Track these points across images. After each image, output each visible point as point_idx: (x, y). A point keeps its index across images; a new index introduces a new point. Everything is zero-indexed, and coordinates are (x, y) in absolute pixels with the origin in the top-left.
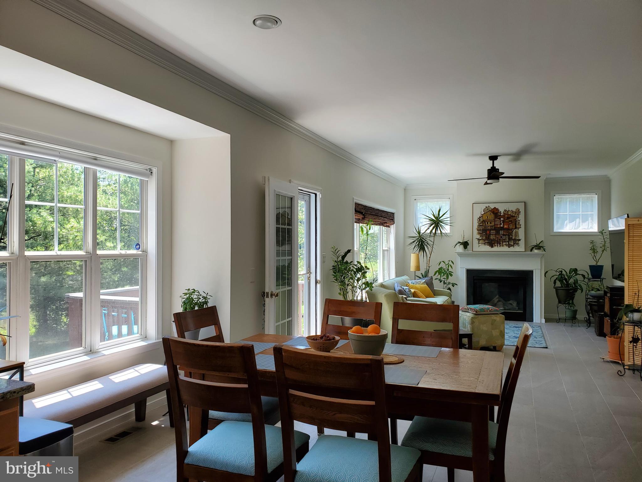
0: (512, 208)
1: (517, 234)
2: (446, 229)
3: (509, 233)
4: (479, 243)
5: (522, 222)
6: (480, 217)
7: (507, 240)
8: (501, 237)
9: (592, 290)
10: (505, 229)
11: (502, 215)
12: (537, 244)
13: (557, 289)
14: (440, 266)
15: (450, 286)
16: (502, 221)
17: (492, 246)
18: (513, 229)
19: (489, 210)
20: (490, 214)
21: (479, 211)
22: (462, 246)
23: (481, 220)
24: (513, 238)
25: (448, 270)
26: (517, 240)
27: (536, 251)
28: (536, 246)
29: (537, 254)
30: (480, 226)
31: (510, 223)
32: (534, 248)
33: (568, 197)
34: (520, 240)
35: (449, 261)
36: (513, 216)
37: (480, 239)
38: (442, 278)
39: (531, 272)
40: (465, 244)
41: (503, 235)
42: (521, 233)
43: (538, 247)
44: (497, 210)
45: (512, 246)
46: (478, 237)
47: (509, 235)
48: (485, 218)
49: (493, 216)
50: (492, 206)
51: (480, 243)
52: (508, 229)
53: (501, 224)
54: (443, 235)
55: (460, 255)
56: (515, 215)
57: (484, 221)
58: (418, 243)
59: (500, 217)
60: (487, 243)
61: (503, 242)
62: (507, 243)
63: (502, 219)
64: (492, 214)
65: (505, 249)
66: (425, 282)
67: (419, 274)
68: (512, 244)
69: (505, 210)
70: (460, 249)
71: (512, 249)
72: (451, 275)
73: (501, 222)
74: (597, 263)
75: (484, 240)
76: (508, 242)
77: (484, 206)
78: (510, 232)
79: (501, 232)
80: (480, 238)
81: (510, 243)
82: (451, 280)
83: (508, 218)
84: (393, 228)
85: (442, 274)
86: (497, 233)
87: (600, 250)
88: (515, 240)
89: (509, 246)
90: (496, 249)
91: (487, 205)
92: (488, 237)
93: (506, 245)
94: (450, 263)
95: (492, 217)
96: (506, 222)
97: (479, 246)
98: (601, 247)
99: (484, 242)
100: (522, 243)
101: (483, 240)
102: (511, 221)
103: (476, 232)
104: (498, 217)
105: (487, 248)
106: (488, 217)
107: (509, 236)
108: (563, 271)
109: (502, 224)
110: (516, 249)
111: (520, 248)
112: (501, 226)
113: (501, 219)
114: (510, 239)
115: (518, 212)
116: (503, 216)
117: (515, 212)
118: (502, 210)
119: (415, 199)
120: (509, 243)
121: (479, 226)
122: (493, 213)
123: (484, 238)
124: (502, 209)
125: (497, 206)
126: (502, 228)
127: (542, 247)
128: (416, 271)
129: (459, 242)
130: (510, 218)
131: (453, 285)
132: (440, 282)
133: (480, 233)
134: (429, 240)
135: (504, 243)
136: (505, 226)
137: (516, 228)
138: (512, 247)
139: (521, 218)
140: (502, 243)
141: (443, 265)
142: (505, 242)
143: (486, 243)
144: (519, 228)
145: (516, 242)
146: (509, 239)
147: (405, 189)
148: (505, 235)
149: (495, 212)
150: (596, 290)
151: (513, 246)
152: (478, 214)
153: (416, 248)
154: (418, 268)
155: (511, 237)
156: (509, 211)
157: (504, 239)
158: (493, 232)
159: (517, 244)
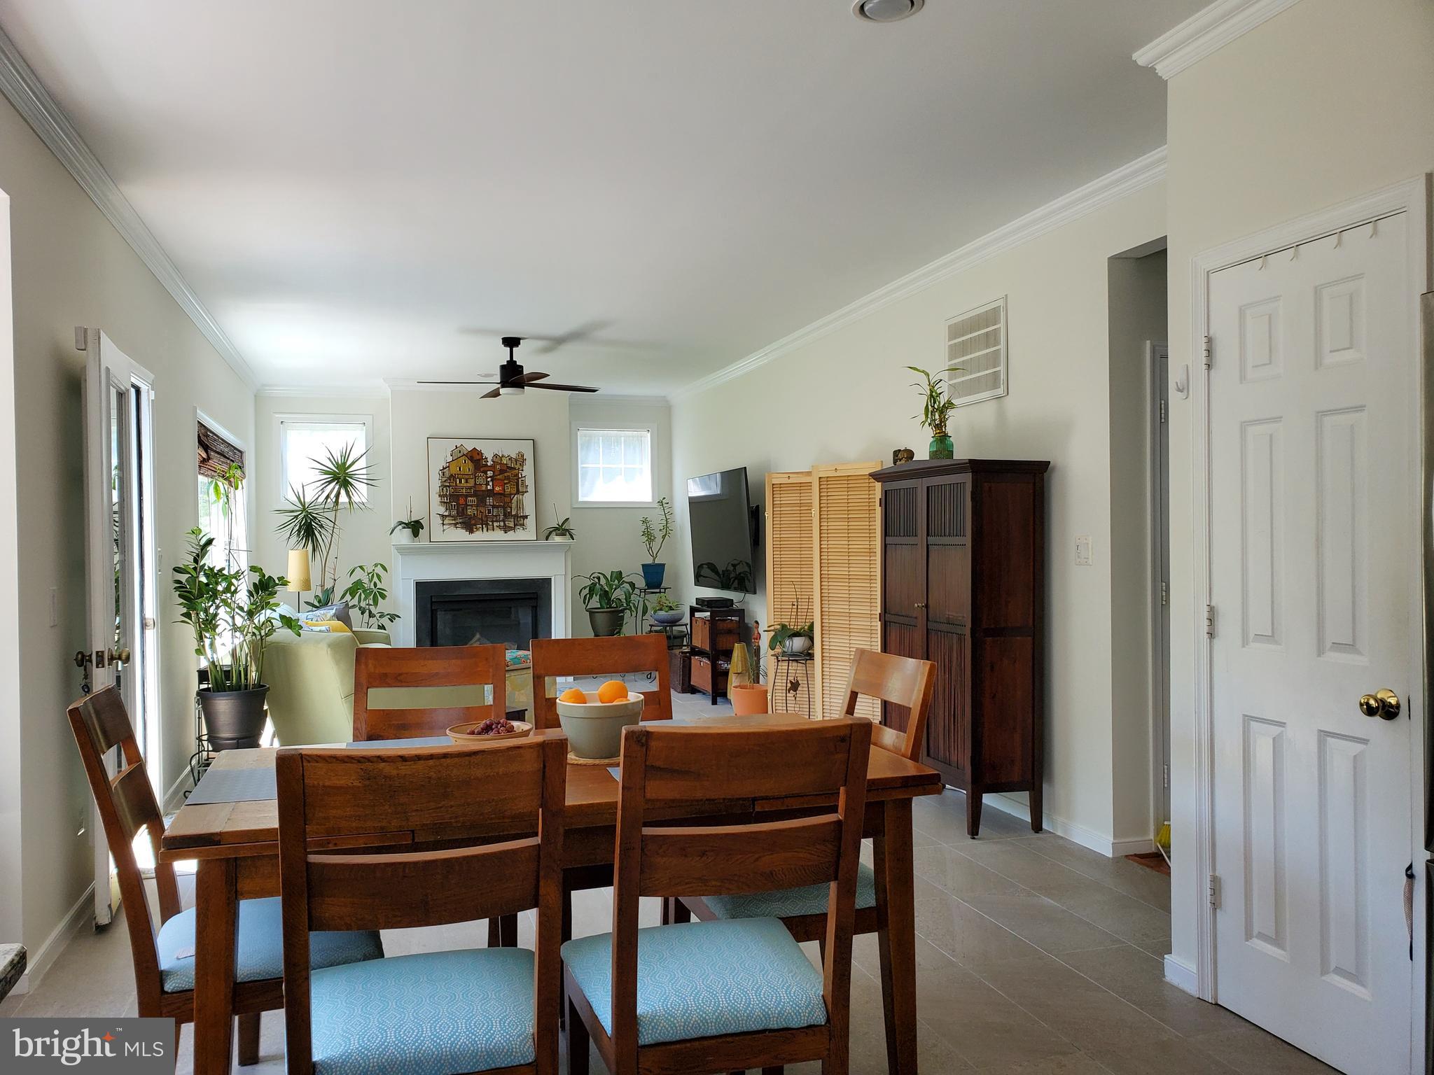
0: (510, 450)
1: (520, 503)
2: (361, 492)
3: (505, 503)
4: (443, 524)
5: (530, 481)
6: (444, 469)
7: (502, 517)
8: (489, 512)
9: (661, 610)
10: (495, 494)
11: (489, 464)
12: (558, 525)
13: (592, 613)
14: (355, 578)
15: (385, 621)
16: (490, 477)
17: (471, 531)
18: (511, 494)
19: (462, 454)
20: (465, 462)
21: (442, 456)
22: (408, 531)
23: (447, 475)
24: (513, 514)
25: (375, 585)
26: (520, 517)
27: (558, 539)
28: (556, 529)
29: (559, 546)
30: (446, 486)
31: (506, 482)
32: (554, 533)
33: (600, 434)
34: (526, 517)
35: (376, 565)
36: (511, 468)
37: (446, 516)
38: (363, 604)
39: (547, 582)
40: (415, 527)
41: (494, 507)
42: (528, 502)
43: (562, 530)
44: (480, 453)
45: (510, 529)
46: (442, 510)
47: (506, 506)
48: (455, 470)
49: (470, 465)
50: (469, 446)
51: (446, 524)
52: (502, 494)
53: (487, 484)
54: (355, 505)
55: (403, 550)
56: (516, 466)
57: (452, 477)
58: (297, 528)
59: (486, 469)
60: (460, 523)
61: (493, 522)
62: (502, 524)
63: (490, 473)
64: (470, 462)
65: (498, 535)
66: (334, 615)
67: (309, 596)
68: (512, 525)
69: (496, 456)
70: (404, 536)
71: (511, 535)
72: (383, 597)
73: (489, 479)
74: (654, 560)
75: (454, 518)
76: (504, 521)
77: (451, 445)
78: (507, 500)
79: (490, 501)
80: (447, 514)
81: (507, 523)
82: (383, 606)
83: (502, 472)
84: (242, 487)
85: (363, 596)
86: (481, 502)
87: (659, 536)
88: (516, 516)
89: (506, 529)
90: (479, 535)
91: (458, 443)
92: (463, 510)
93: (499, 527)
94: (379, 570)
95: (468, 467)
96: (498, 480)
97: (444, 531)
98: (660, 530)
99: (454, 522)
100: (530, 522)
101: (452, 517)
102: (508, 478)
103: (436, 499)
104: (482, 469)
105: (460, 534)
106: (460, 468)
107: (504, 508)
108: (601, 577)
109: (491, 484)
110: (519, 534)
111: (527, 534)
112: (489, 487)
113: (489, 472)
114: (507, 515)
115: (521, 460)
116: (493, 468)
117: (516, 460)
118: (489, 454)
119: (282, 422)
121: (443, 486)
122: (471, 459)
123: (454, 513)
124: (489, 452)
125: (479, 445)
126: (491, 493)
127: (567, 530)
128: (303, 590)
129: (401, 523)
130: (506, 471)
131: (393, 618)
132: (363, 613)
133: (444, 502)
134: (325, 518)
135: (495, 524)
136: (497, 489)
137: (518, 492)
138: (512, 532)
139: (527, 472)
140: (490, 523)
141: (359, 575)
142: (497, 521)
143: (457, 523)
144: (523, 493)
145: (519, 520)
146: (505, 515)
147: (255, 396)
148: (497, 507)
149: (475, 457)
150: (667, 609)
151: (513, 529)
152: (439, 463)
153: (294, 539)
154: (307, 585)
155: (509, 511)
156: (503, 456)
157: (496, 516)
158: (472, 500)
159: (521, 525)
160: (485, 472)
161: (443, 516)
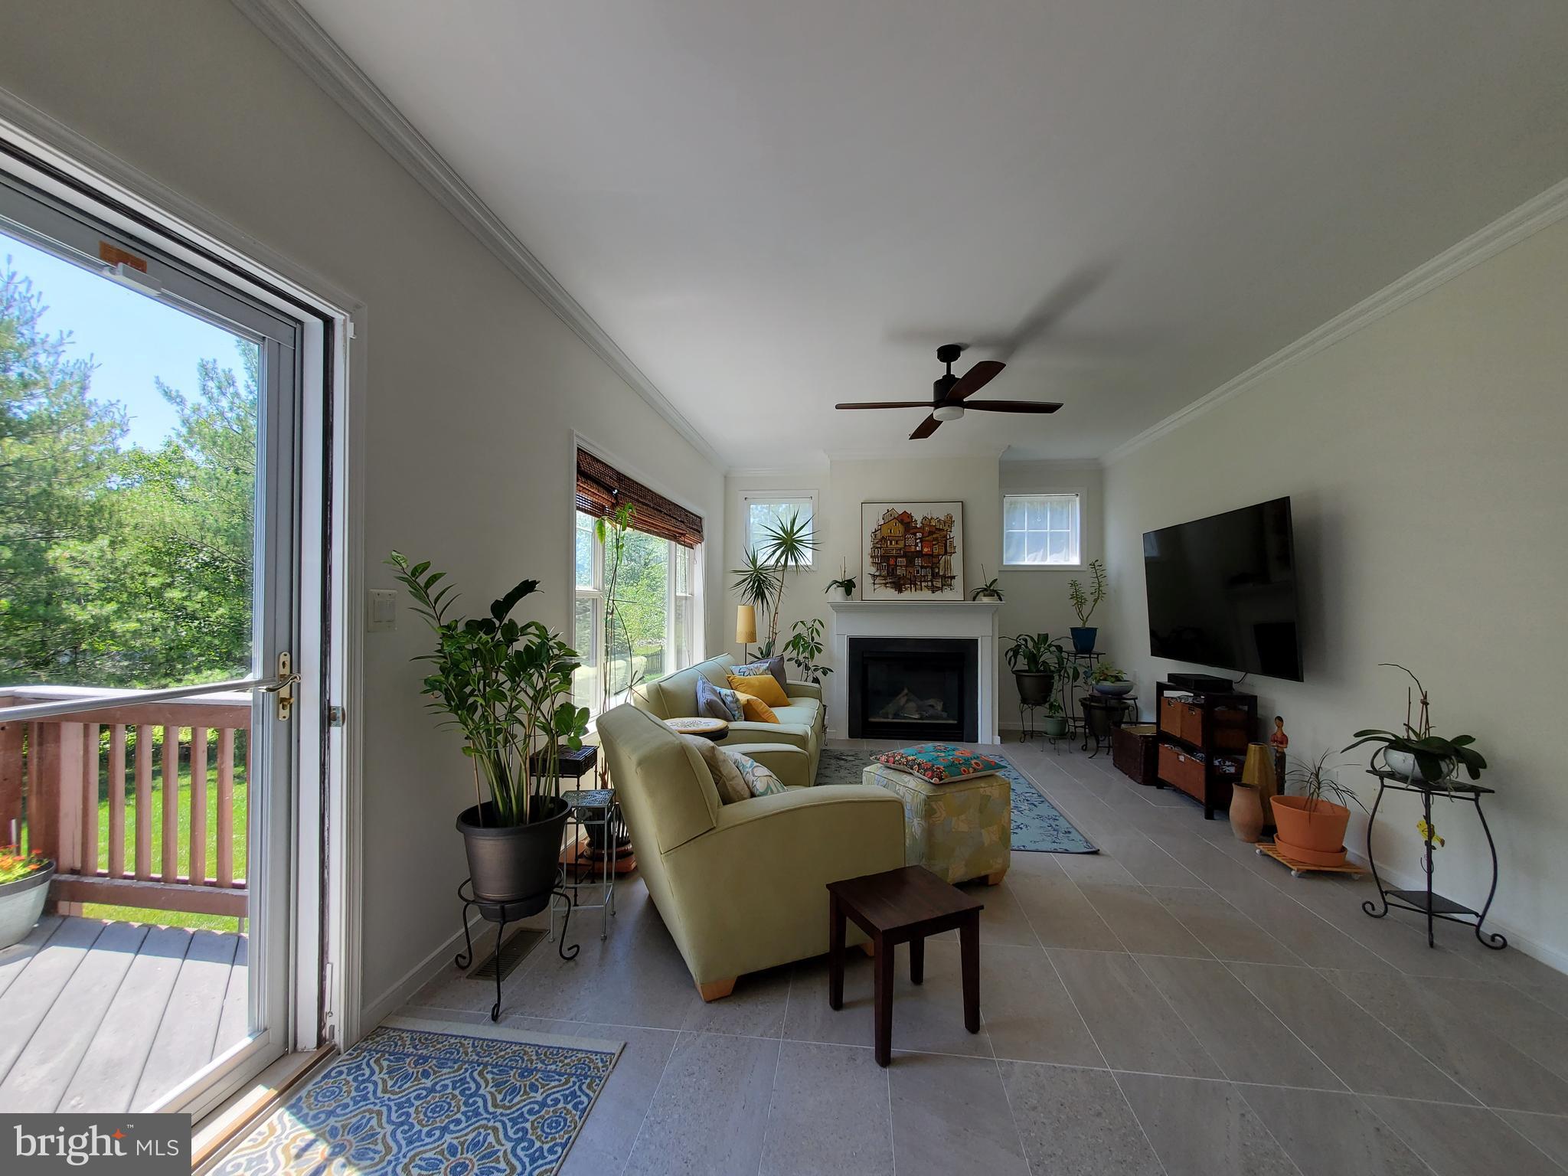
0: (938, 513)
1: (948, 564)
2: (807, 557)
3: (933, 564)
4: (874, 584)
5: (958, 542)
6: (876, 531)
7: (930, 578)
8: (918, 572)
9: (1105, 680)
10: (926, 555)
11: (918, 526)
12: (986, 585)
13: (1019, 675)
14: (796, 632)
15: (819, 674)
16: (919, 538)
17: (899, 588)
18: (940, 555)
19: (892, 518)
20: (896, 525)
21: (874, 518)
22: (841, 590)
23: (879, 537)
24: (941, 574)
25: (813, 639)
26: (948, 577)
27: (986, 600)
28: (985, 590)
29: (987, 606)
30: (877, 548)
31: (934, 543)
32: (981, 594)
33: (1025, 500)
34: (954, 577)
35: (815, 621)
36: (940, 530)
37: (877, 576)
38: (801, 658)
39: (975, 641)
40: (848, 586)
41: (922, 567)
42: (956, 562)
43: (990, 591)
44: (910, 516)
45: (939, 589)
46: (873, 570)
47: (934, 566)
48: (886, 532)
49: (901, 528)
50: (900, 509)
51: (877, 584)
52: (931, 556)
53: (916, 545)
54: (801, 568)
55: (837, 607)
56: (944, 528)
57: (883, 539)
58: (751, 583)
59: (916, 530)
60: (890, 583)
61: (921, 582)
62: (930, 584)
63: (919, 535)
64: (900, 524)
65: (926, 595)
66: (768, 667)
67: (753, 649)
68: (940, 585)
69: (925, 518)
70: (837, 594)
71: (938, 595)
72: (819, 651)
73: (918, 541)
74: (1084, 624)
75: (885, 578)
76: (932, 581)
77: (883, 509)
78: (935, 560)
79: (918, 561)
80: (877, 574)
81: (934, 583)
82: (819, 660)
83: (931, 533)
84: (700, 549)
85: (801, 649)
86: (910, 563)
87: (1091, 599)
88: (944, 577)
89: (934, 589)
90: (908, 595)
91: (890, 507)
92: (893, 570)
93: (927, 587)
94: (817, 625)
95: (898, 530)
96: (927, 541)
97: (874, 590)
98: (1092, 594)
99: (884, 582)
100: (958, 583)
101: (883, 577)
102: (936, 539)
103: (868, 560)
104: (912, 531)
105: (890, 594)
106: (891, 531)
107: (932, 569)
108: (1028, 639)
109: (920, 545)
110: (947, 595)
111: (954, 594)
112: (918, 549)
113: (917, 534)
114: (935, 576)
115: (949, 522)
116: (922, 530)
117: (945, 522)
118: (918, 517)
119: (746, 498)
120: (933, 585)
121: (874, 548)
122: (902, 522)
123: (884, 573)
124: (918, 515)
125: (909, 508)
126: (920, 554)
127: (995, 591)
128: (749, 642)
129: (836, 582)
130: (934, 533)
131: (825, 671)
132: (799, 666)
133: (877, 563)
134: (773, 578)
135: (923, 584)
136: (925, 550)
137: (946, 553)
138: (939, 592)
139: (956, 533)
140: (919, 583)
141: (801, 629)
142: (925, 581)
143: (887, 583)
144: (951, 553)
145: (947, 580)
146: (933, 575)
147: (725, 477)
148: (926, 568)
149: (905, 520)
150: (1113, 679)
151: (941, 589)
152: (871, 526)
153: (748, 595)
154: (752, 637)
155: (937, 571)
156: (931, 519)
157: (924, 576)
158: (902, 561)
159: (948, 585)
160: (915, 534)
161: (874, 577)
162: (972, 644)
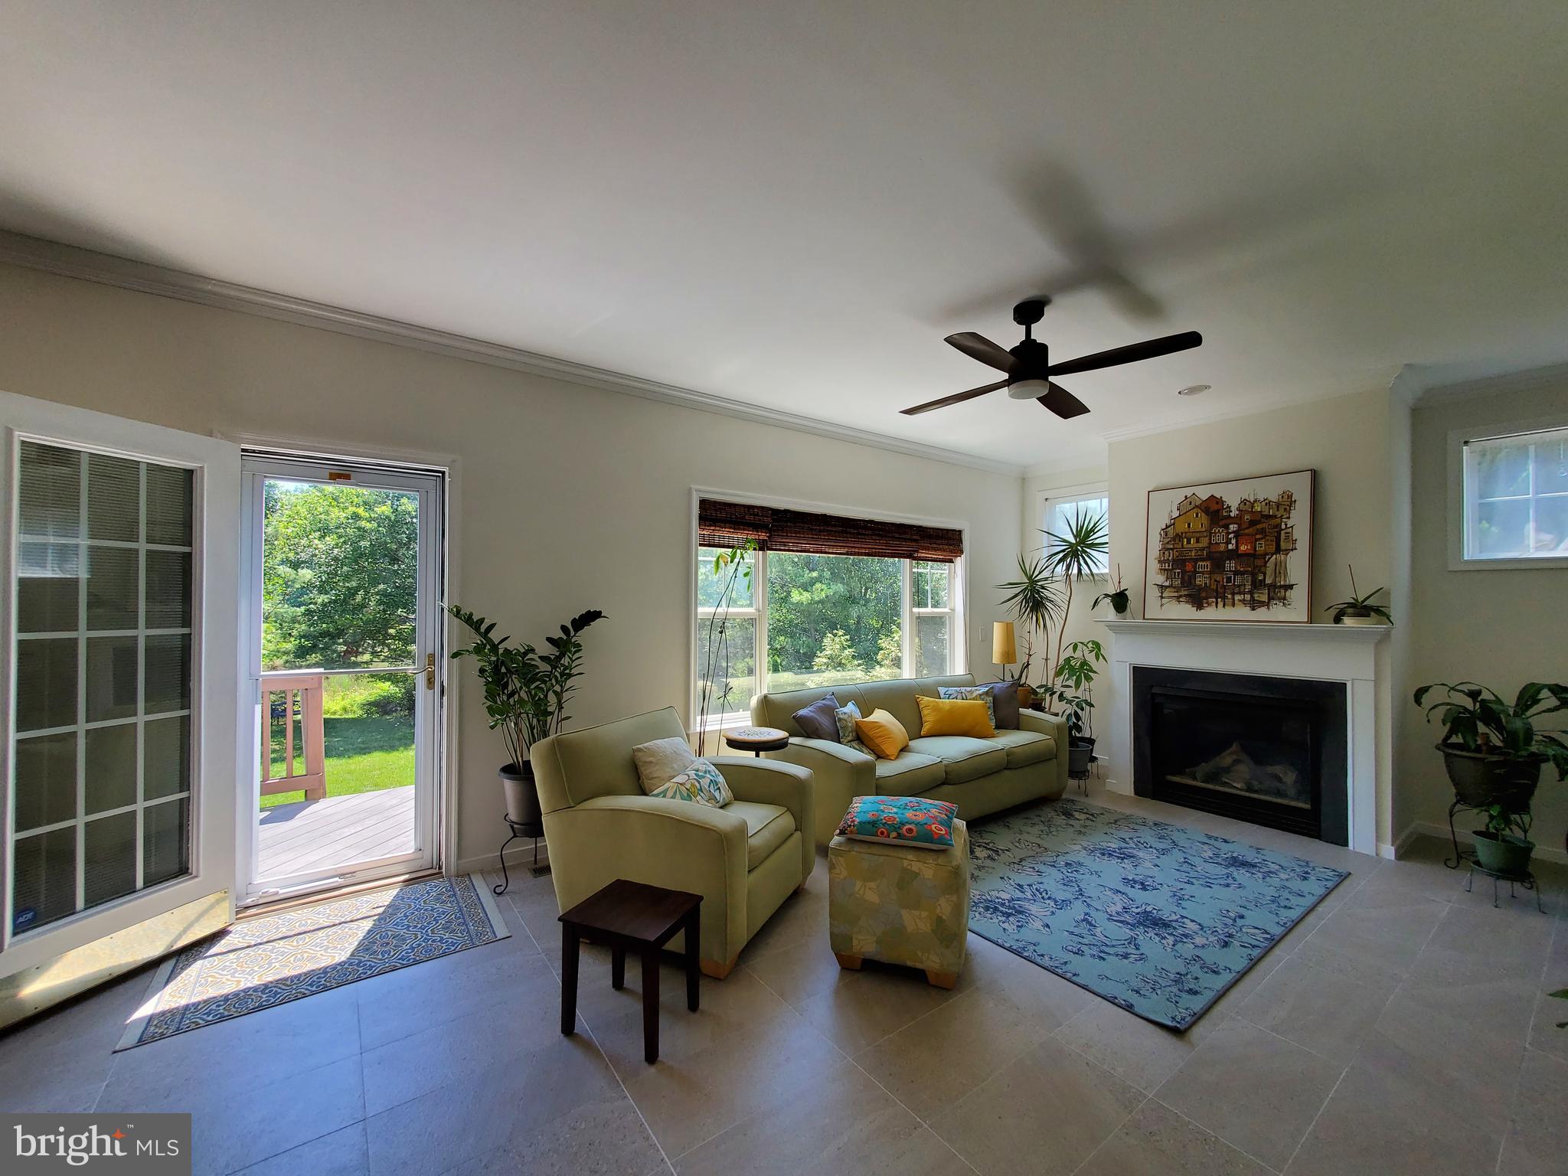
0: (1269, 491)
1: (1280, 570)
3: (1255, 567)
4: (1162, 597)
5: (1300, 533)
6: (1167, 527)
7: (1248, 587)
8: (1229, 580)
10: (1241, 555)
11: (1232, 514)
12: (1357, 600)
16: (1233, 532)
17: (1200, 607)
18: (1267, 554)
19: (1193, 505)
20: (1197, 516)
21: (1165, 510)
22: (1111, 606)
23: (1171, 533)
24: (1267, 582)
26: (1281, 586)
28: (1355, 606)
29: (1362, 633)
30: (1168, 549)
31: (1258, 537)
32: (1347, 613)
34: (1291, 587)
35: (1091, 642)
36: (1269, 517)
37: (1167, 587)
40: (1120, 601)
41: (1236, 573)
42: (1296, 566)
43: (1361, 610)
44: (1219, 501)
45: (1262, 604)
46: (1161, 579)
47: (1256, 571)
48: (1182, 527)
49: (1205, 519)
50: (1204, 494)
51: (1165, 597)
52: (1253, 555)
53: (1228, 542)
54: (1096, 578)
55: (1113, 627)
56: (1277, 513)
57: (1178, 537)
58: (1026, 598)
59: (1227, 521)
60: (1185, 596)
61: (1233, 594)
62: (1248, 597)
63: (1233, 527)
64: (1203, 514)
65: (1241, 613)
68: (1265, 598)
69: (1244, 502)
70: (1108, 612)
71: (1262, 614)
73: (1231, 536)
75: (1178, 589)
76: (1251, 593)
77: (1179, 496)
78: (1259, 562)
79: (1230, 565)
80: (1167, 584)
81: (1256, 595)
83: (1253, 523)
84: (960, 562)
86: (1218, 567)
88: (1273, 587)
89: (1254, 605)
90: (1211, 613)
91: (1189, 492)
92: (1190, 578)
93: (1243, 601)
94: (1094, 647)
95: (1201, 522)
96: (1247, 535)
97: (1162, 605)
99: (1176, 595)
100: (1299, 595)
101: (1174, 588)
102: (1263, 531)
103: (1154, 565)
104: (1224, 522)
105: (1184, 611)
106: (1189, 525)
107: (1254, 575)
108: (1487, 693)
109: (1234, 541)
110: (1277, 613)
111: (1295, 610)
112: (1230, 547)
113: (1231, 526)
114: (1257, 585)
115: (1287, 503)
116: (1238, 519)
117: (1278, 505)
118: (1232, 501)
119: (1046, 499)
120: (1252, 597)
121: (1164, 550)
122: (1207, 511)
123: (1177, 583)
124: (1232, 499)
125: (1217, 491)
126: (1234, 554)
127: (1374, 608)
129: (1107, 595)
130: (1259, 522)
133: (1165, 570)
135: (1237, 597)
136: (1243, 548)
137: (1278, 550)
138: (1264, 609)
139: (1299, 522)
140: (1230, 596)
142: (1239, 593)
143: (1181, 596)
144: (1287, 551)
145: (1278, 592)
146: (1254, 584)
148: (1243, 573)
149: (1213, 510)
151: (1267, 605)
152: (1160, 520)
155: (1260, 578)
156: (1255, 501)
157: (1239, 586)
158: (1204, 565)
159: (1279, 599)
160: (1227, 527)
161: (1162, 587)
162: (1337, 691)
